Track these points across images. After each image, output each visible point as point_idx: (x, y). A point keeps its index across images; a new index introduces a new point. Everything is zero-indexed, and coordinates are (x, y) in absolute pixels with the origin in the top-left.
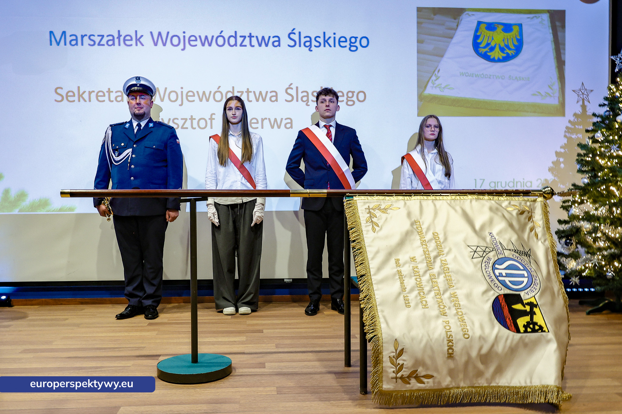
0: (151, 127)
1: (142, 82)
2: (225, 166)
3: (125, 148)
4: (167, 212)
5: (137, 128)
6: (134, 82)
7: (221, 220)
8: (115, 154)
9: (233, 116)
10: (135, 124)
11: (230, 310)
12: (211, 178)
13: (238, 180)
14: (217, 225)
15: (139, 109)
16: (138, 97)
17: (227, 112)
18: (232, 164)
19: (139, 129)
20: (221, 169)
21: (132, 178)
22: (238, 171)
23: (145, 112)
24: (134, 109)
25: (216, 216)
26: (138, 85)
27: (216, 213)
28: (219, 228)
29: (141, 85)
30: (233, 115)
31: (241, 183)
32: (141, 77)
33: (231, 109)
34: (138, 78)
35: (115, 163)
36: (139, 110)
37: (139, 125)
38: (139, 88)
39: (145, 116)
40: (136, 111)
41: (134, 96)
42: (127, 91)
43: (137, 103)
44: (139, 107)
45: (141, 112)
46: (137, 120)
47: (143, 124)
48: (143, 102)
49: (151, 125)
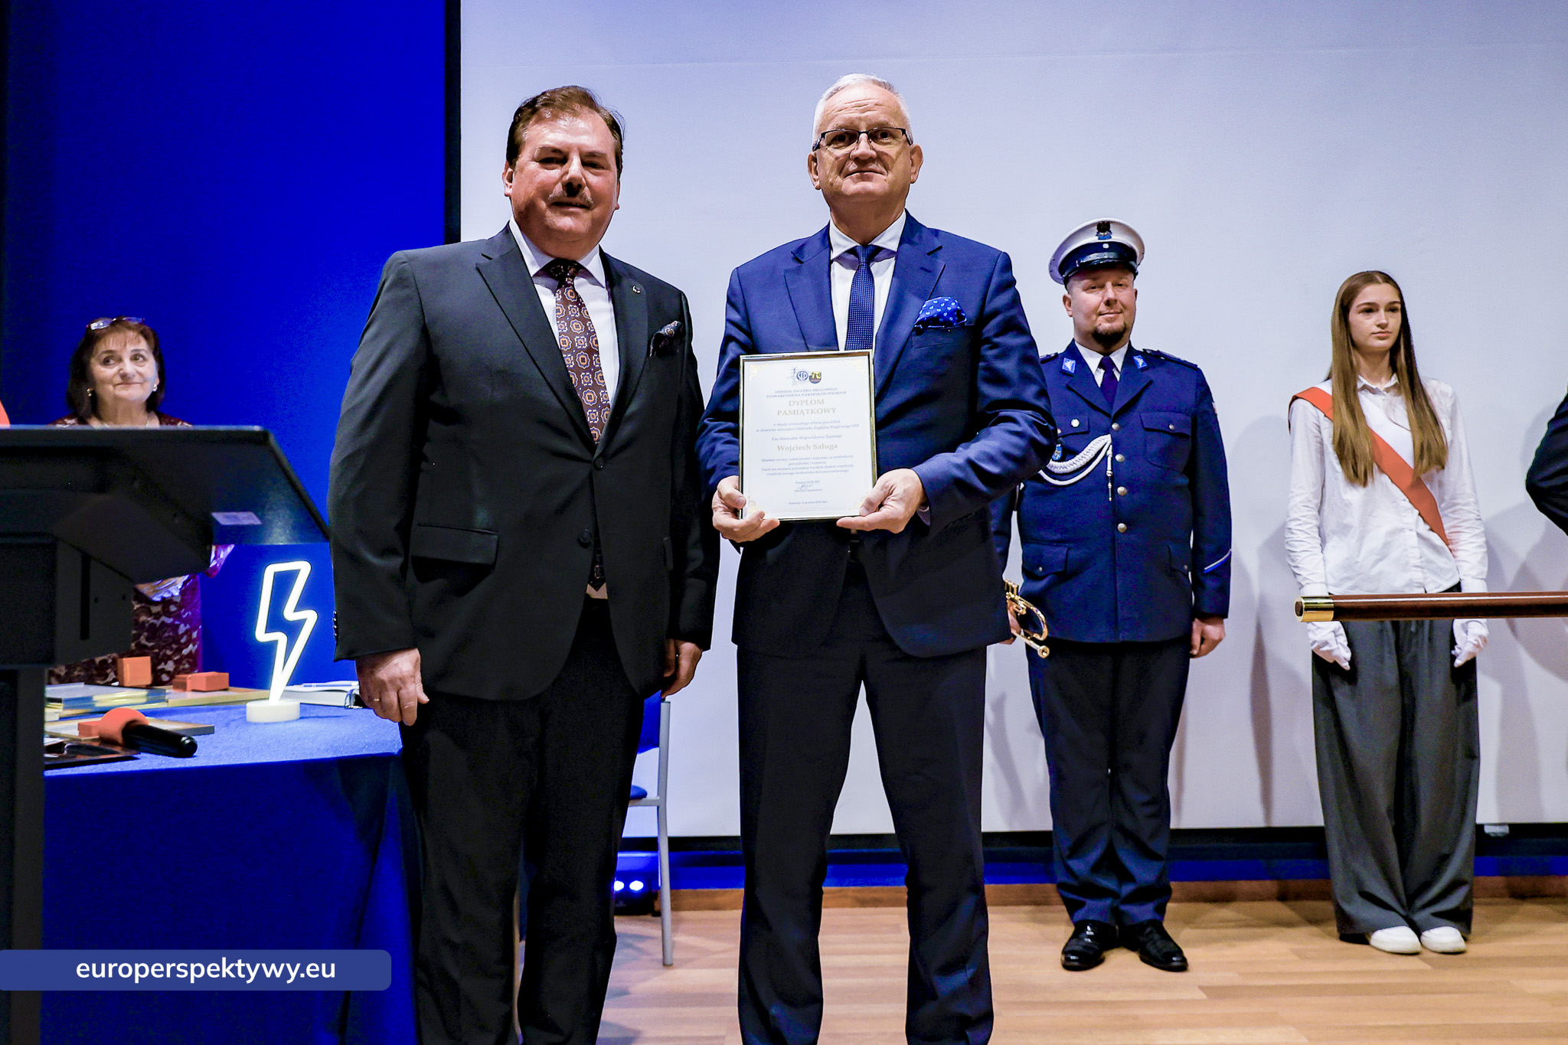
0: (1143, 369)
1: (1117, 237)
2: (1365, 484)
3: (1087, 434)
4: (1196, 625)
5: (1102, 371)
6: (1092, 238)
7: (1359, 651)
9: (1379, 330)
10: (1093, 360)
11: (1396, 937)
12: (1307, 520)
13: (1405, 526)
14: (1346, 665)
15: (1110, 318)
16: (1109, 285)
17: (1355, 317)
18: (1385, 478)
19: (1109, 377)
20: (1355, 495)
21: (1121, 526)
22: (1404, 497)
23: (1127, 323)
24: (1094, 317)
25: (1343, 639)
26: (1106, 246)
27: (1342, 631)
28: (1351, 676)
29: (1116, 246)
30: (1379, 326)
31: (1419, 535)
32: (1112, 222)
33: (1370, 309)
34: (1104, 227)
35: (1055, 479)
36: (1109, 321)
37: (1106, 365)
38: (1106, 255)
39: (1125, 335)
40: (1104, 325)
41: (1094, 279)
42: (1062, 270)
43: (1106, 299)
44: (1112, 311)
45: (1118, 324)
46: (1100, 347)
47: (1118, 358)
48: (1123, 295)
49: (1140, 362)
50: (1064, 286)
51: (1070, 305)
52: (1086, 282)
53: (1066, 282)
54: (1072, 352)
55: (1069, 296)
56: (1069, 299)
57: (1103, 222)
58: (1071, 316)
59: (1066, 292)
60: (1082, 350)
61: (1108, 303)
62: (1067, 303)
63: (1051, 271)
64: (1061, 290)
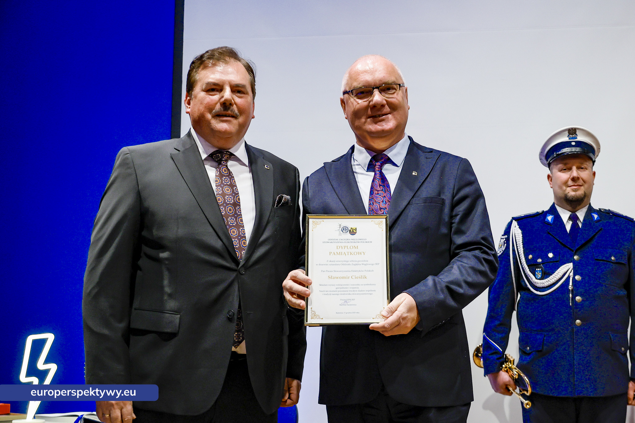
1: (581, 138)
3: (558, 262)
5: (571, 222)
6: (565, 138)
8: (534, 275)
10: (565, 215)
15: (575, 189)
16: (574, 168)
19: (574, 226)
21: (578, 321)
23: (586, 192)
24: (564, 188)
26: (573, 144)
29: (579, 144)
32: (578, 129)
34: (572, 132)
35: (537, 290)
36: (575, 190)
37: (574, 218)
39: (586, 200)
40: (571, 193)
41: (565, 164)
42: (547, 156)
43: (572, 177)
44: (576, 184)
45: (580, 192)
46: (570, 208)
47: (581, 215)
48: (584, 174)
49: (596, 216)
50: (548, 168)
51: (551, 181)
52: (560, 166)
53: (549, 165)
54: (553, 210)
55: (551, 175)
56: (551, 177)
57: (572, 129)
58: (552, 188)
59: (549, 172)
60: (559, 209)
61: (574, 179)
62: (550, 179)
63: (540, 159)
64: (547, 170)
